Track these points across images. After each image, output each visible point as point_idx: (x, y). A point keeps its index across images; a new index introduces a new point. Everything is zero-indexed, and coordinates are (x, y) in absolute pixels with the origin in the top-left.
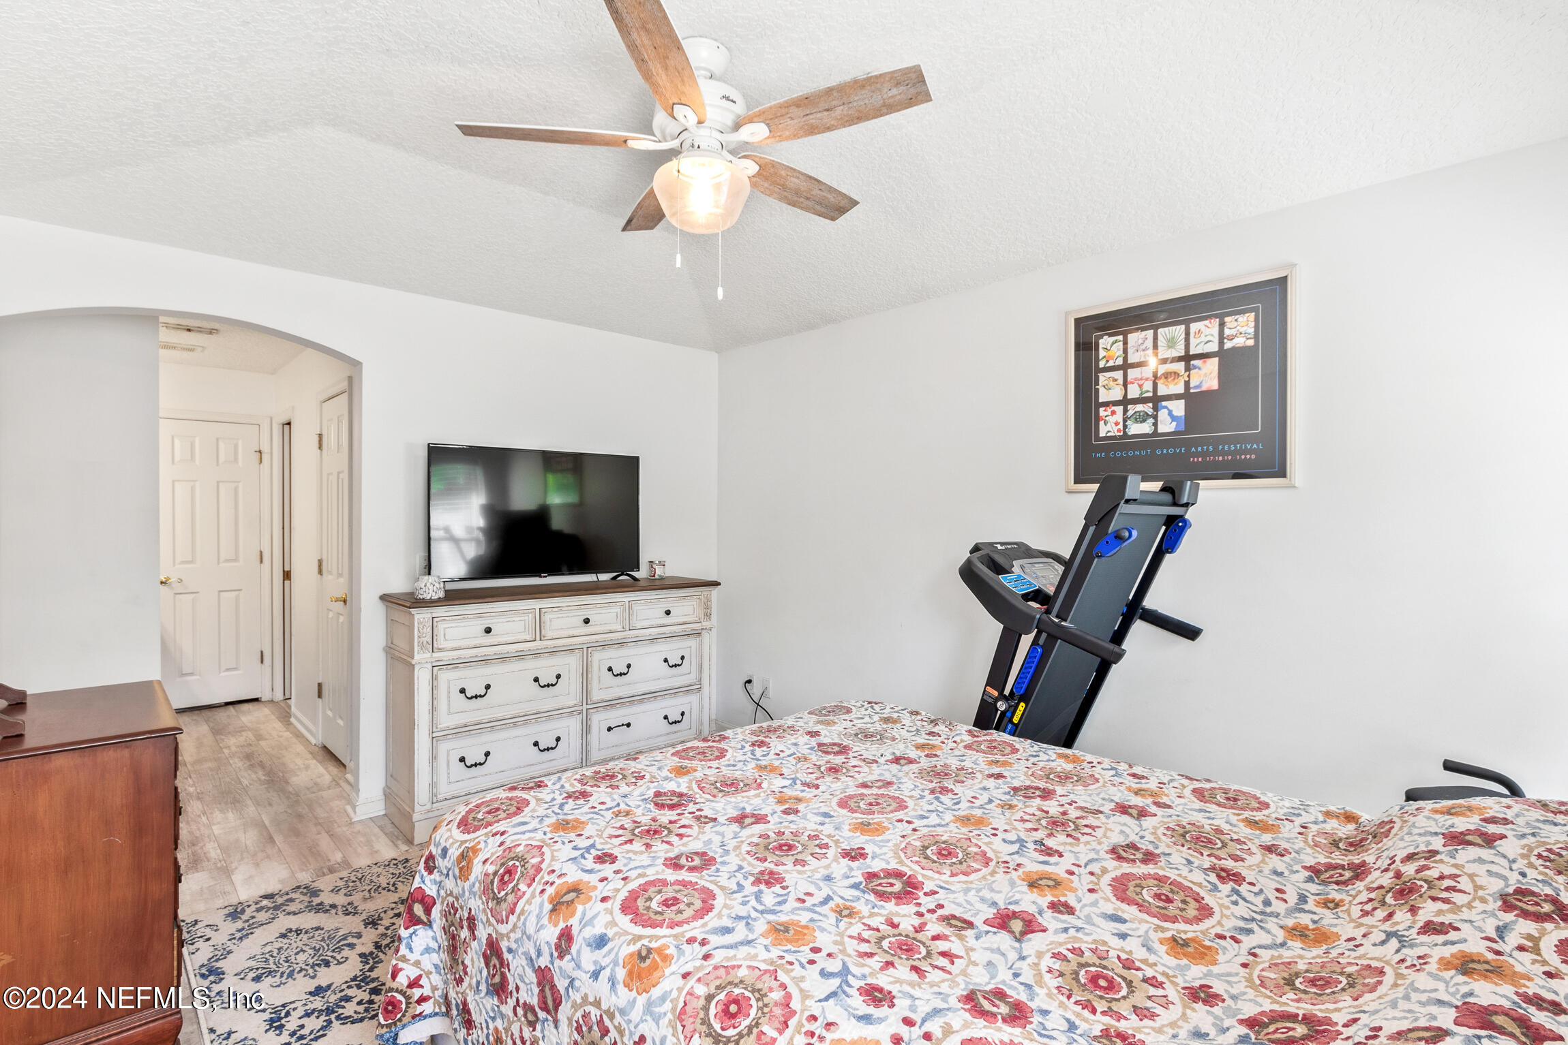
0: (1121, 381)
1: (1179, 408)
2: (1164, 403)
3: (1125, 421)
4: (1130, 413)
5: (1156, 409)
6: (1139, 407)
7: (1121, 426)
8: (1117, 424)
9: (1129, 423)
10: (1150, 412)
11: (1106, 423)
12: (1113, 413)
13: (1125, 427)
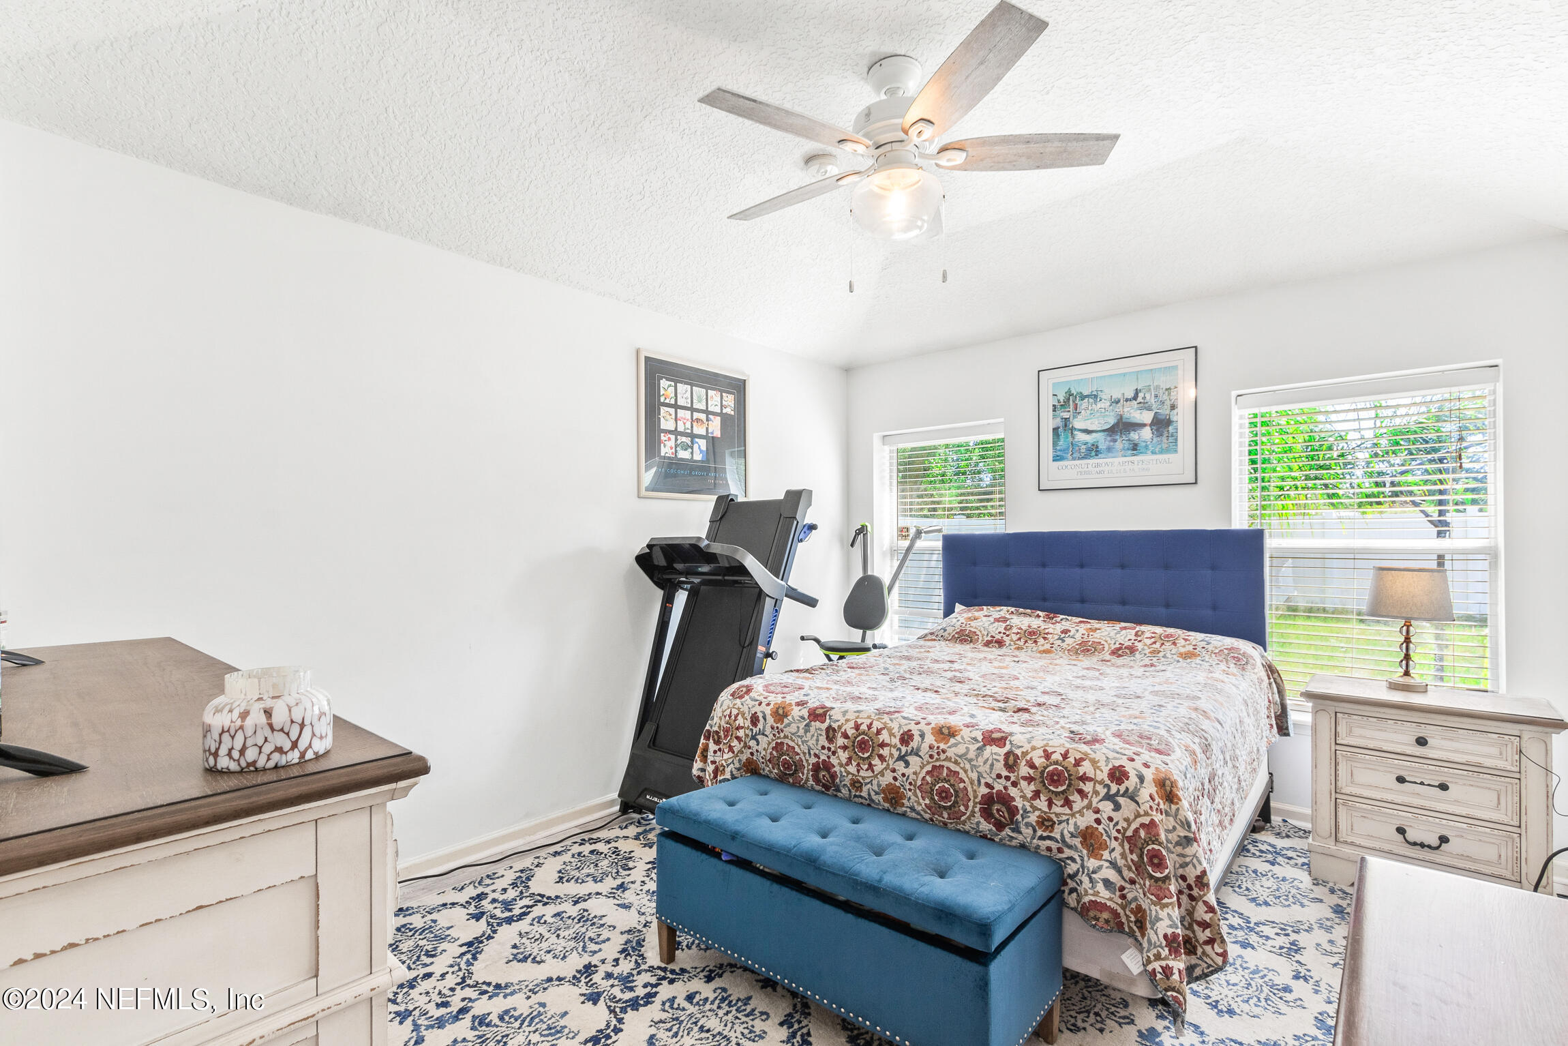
0: (673, 416)
1: (702, 443)
2: (697, 440)
3: (676, 448)
4: (679, 442)
5: (692, 442)
6: (684, 439)
7: (673, 450)
8: (671, 448)
9: (678, 449)
10: (690, 443)
11: (665, 446)
12: (669, 439)
13: (676, 451)
